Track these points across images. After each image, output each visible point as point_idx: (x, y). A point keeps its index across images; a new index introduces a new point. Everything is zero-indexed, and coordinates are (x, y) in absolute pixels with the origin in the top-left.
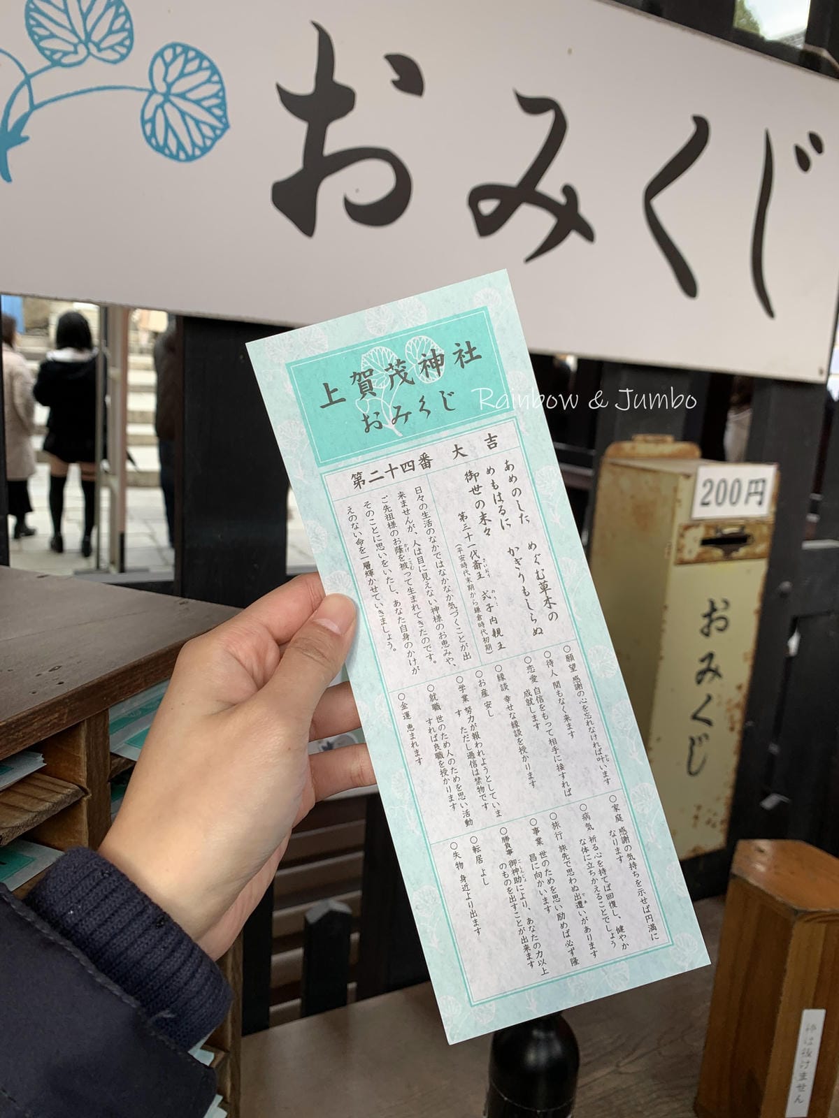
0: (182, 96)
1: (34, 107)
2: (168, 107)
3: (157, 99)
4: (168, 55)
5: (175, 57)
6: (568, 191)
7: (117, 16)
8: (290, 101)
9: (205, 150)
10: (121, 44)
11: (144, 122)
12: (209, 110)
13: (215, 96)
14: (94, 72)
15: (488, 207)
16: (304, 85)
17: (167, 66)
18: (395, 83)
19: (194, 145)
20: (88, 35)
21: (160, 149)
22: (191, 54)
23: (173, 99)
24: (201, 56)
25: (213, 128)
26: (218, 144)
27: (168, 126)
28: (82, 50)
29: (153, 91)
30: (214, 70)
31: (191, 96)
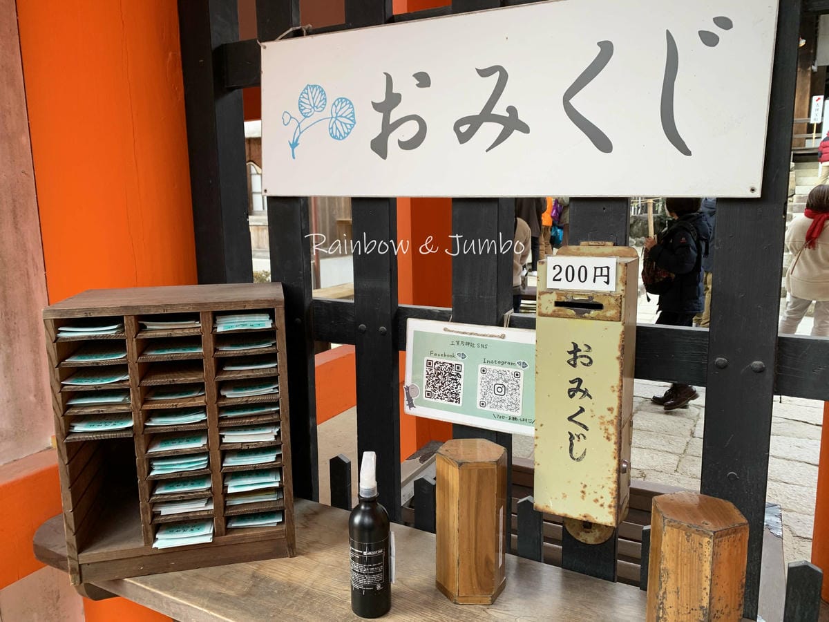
0: (341, 116)
1: (300, 133)
2: (337, 122)
3: (334, 119)
4: (337, 103)
5: (339, 103)
6: (511, 110)
7: (322, 95)
8: (376, 106)
9: (348, 134)
10: (323, 104)
11: (330, 129)
12: (349, 119)
13: (351, 113)
14: (316, 116)
15: (464, 129)
16: (381, 98)
17: (336, 107)
18: (417, 85)
19: (345, 133)
20: (314, 104)
21: (334, 137)
22: (343, 100)
23: (339, 118)
24: (346, 100)
25: (350, 125)
26: (353, 130)
27: (337, 128)
28: (313, 110)
29: (332, 117)
30: (351, 103)
31: (343, 115)
